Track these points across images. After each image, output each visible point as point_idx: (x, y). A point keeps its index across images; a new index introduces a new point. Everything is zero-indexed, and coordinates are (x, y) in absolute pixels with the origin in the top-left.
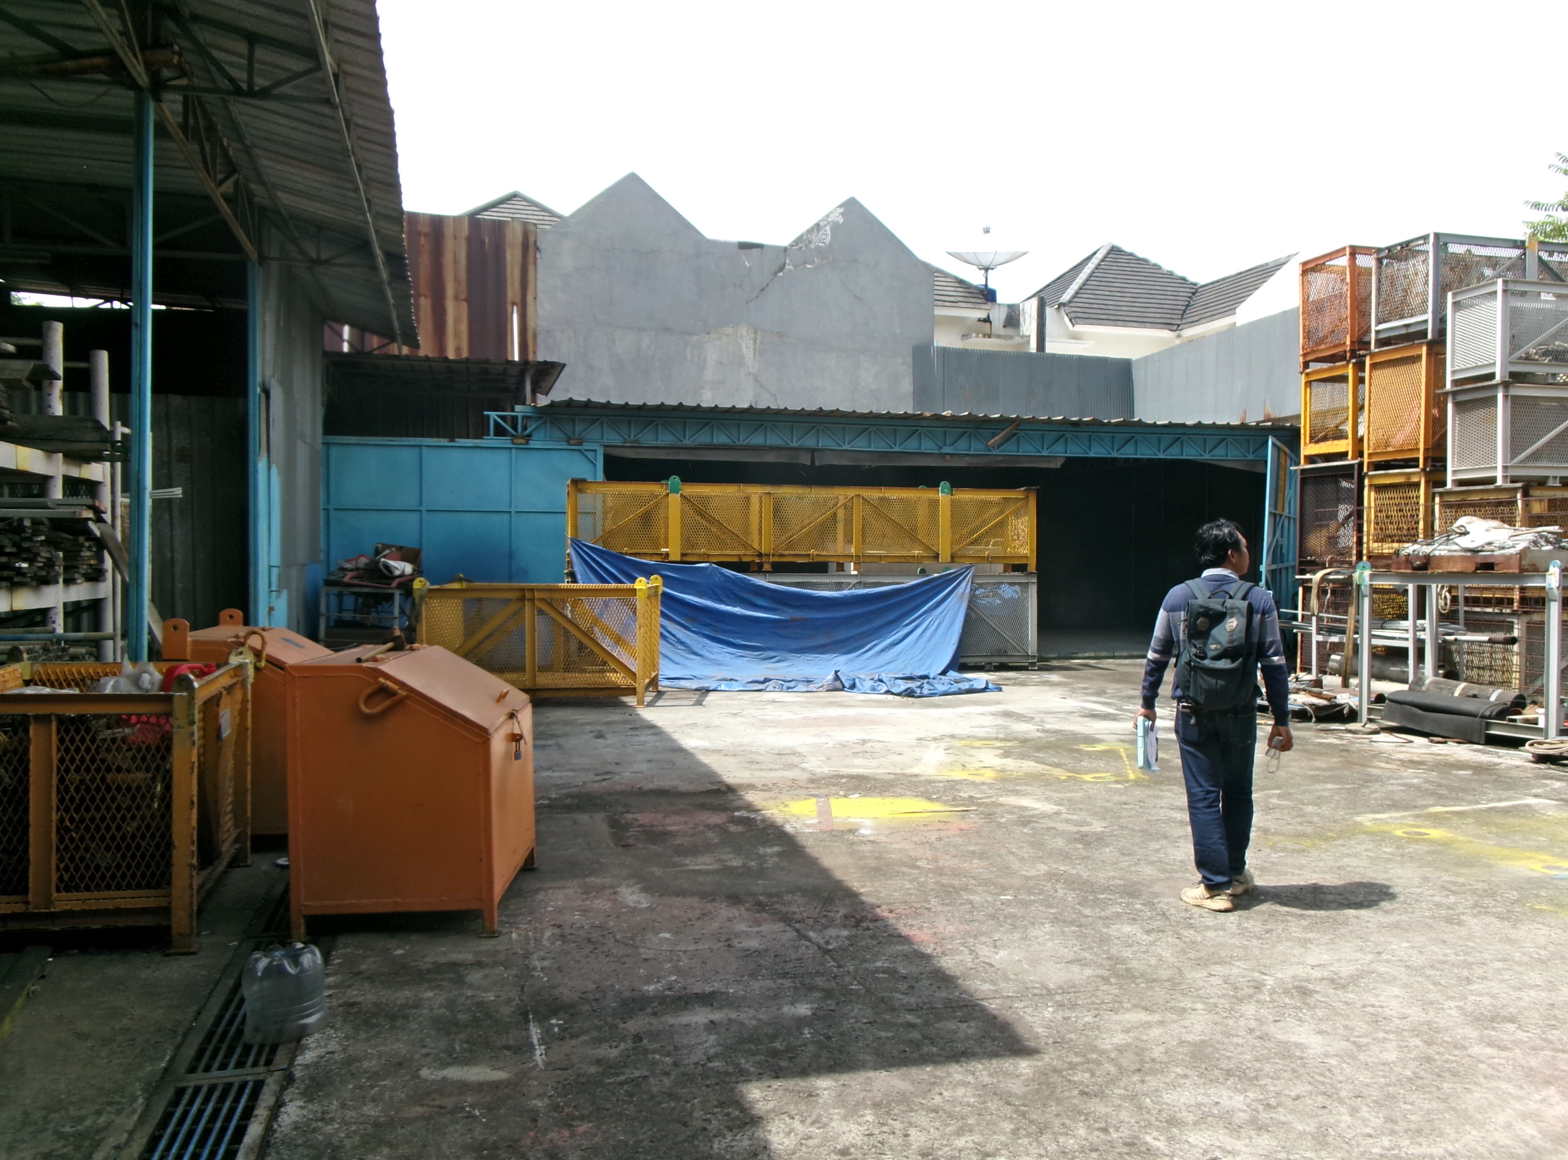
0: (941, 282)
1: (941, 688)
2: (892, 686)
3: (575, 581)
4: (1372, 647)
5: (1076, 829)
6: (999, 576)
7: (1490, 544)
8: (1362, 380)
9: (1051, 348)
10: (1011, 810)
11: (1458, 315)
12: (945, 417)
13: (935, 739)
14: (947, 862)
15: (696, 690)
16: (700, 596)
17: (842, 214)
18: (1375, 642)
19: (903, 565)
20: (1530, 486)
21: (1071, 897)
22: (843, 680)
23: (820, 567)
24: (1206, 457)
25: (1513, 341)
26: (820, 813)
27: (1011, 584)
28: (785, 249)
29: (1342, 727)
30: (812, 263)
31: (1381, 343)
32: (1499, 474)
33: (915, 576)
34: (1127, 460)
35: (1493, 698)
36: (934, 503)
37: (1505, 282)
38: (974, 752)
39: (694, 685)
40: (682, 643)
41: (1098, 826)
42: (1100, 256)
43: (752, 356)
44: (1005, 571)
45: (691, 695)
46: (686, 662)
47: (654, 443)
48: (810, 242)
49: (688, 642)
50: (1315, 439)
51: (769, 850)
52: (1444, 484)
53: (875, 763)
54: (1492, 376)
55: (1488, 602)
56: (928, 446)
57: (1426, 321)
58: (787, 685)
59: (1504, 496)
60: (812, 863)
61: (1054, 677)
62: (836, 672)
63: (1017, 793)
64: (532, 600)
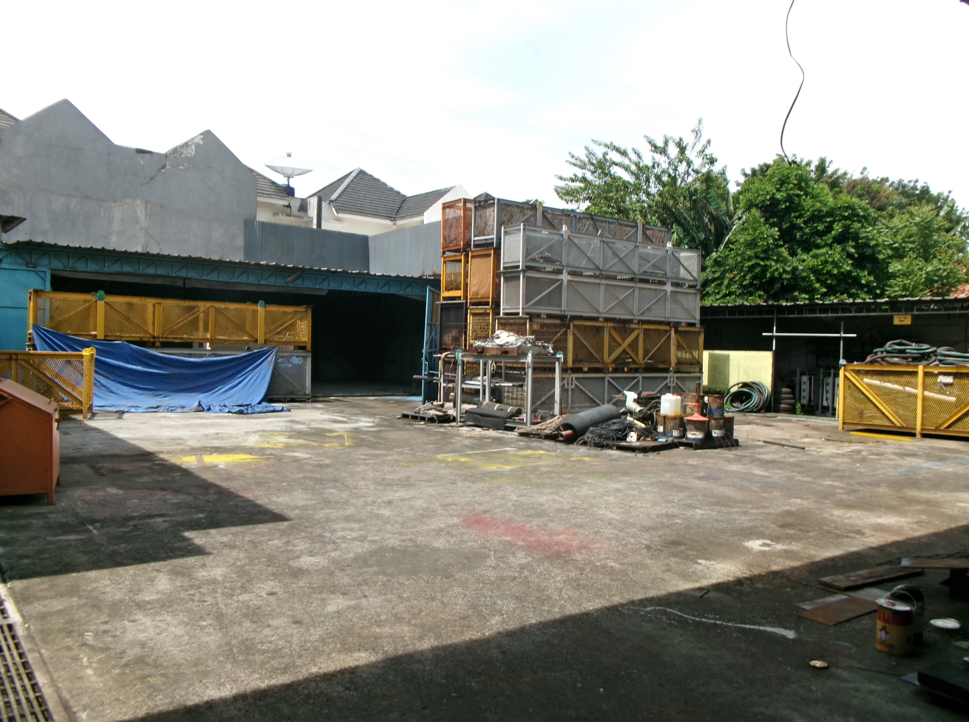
0: (261, 182)
1: (257, 410)
2: (232, 409)
3: (35, 348)
4: (462, 389)
5: (317, 463)
6: (291, 352)
7: (507, 343)
8: (468, 262)
9: (325, 226)
10: (290, 457)
11: (506, 237)
12: (262, 265)
13: (254, 432)
14: (259, 475)
15: (116, 412)
16: (116, 359)
17: (202, 139)
18: (464, 386)
19: (237, 345)
20: (532, 317)
21: (311, 483)
22: (204, 406)
23: (188, 345)
24: (402, 293)
25: (527, 252)
26: (198, 461)
27: (298, 356)
28: (166, 156)
29: (448, 425)
30: (183, 165)
31: (476, 246)
32: (521, 311)
33: (244, 351)
34: (362, 292)
35: (509, 410)
36: (255, 312)
37: (524, 225)
38: (274, 437)
39: (115, 409)
40: (105, 386)
41: (328, 461)
42: (353, 175)
43: (144, 218)
44: (295, 349)
45: (114, 414)
46: (107, 397)
47: (85, 270)
48: (182, 154)
49: (108, 385)
50: (448, 289)
51: (176, 474)
52: (499, 314)
53: (224, 442)
54: (518, 267)
55: (515, 369)
56: (252, 279)
57: (493, 239)
58: (171, 409)
59: (522, 321)
60: (197, 478)
61: (319, 405)
62: (199, 402)
63: (293, 451)
64: (17, 360)
